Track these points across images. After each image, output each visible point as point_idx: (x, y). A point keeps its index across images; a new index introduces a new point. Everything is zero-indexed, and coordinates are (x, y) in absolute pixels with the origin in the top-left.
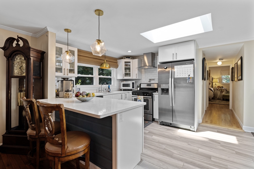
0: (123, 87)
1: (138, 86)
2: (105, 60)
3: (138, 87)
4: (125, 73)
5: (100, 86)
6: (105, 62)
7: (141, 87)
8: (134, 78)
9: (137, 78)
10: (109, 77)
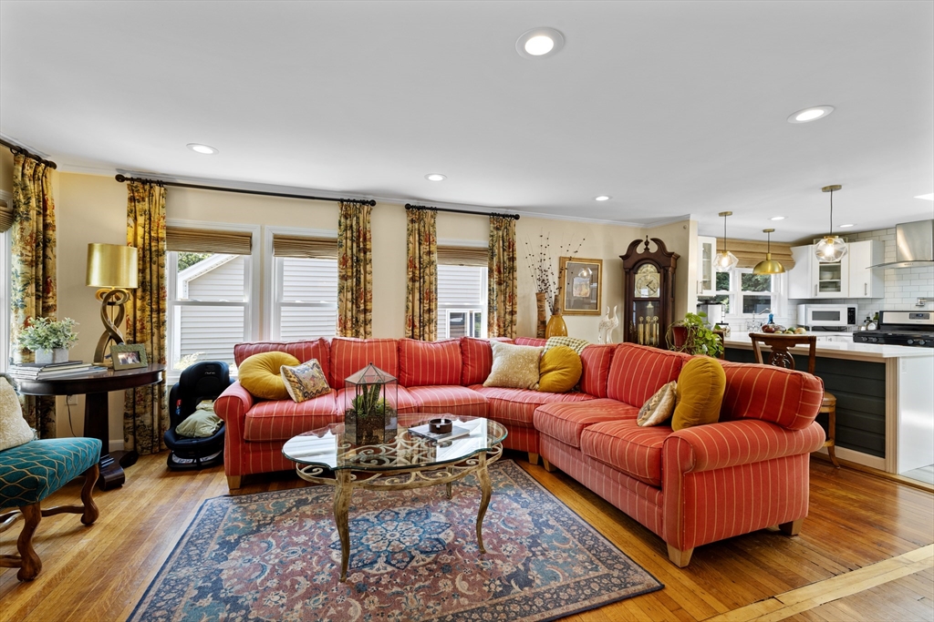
0: (813, 319)
1: (868, 318)
2: (769, 255)
3: (871, 321)
4: (820, 283)
5: (749, 316)
6: (769, 258)
7: (884, 322)
8: (852, 296)
9: (868, 296)
10: (765, 293)
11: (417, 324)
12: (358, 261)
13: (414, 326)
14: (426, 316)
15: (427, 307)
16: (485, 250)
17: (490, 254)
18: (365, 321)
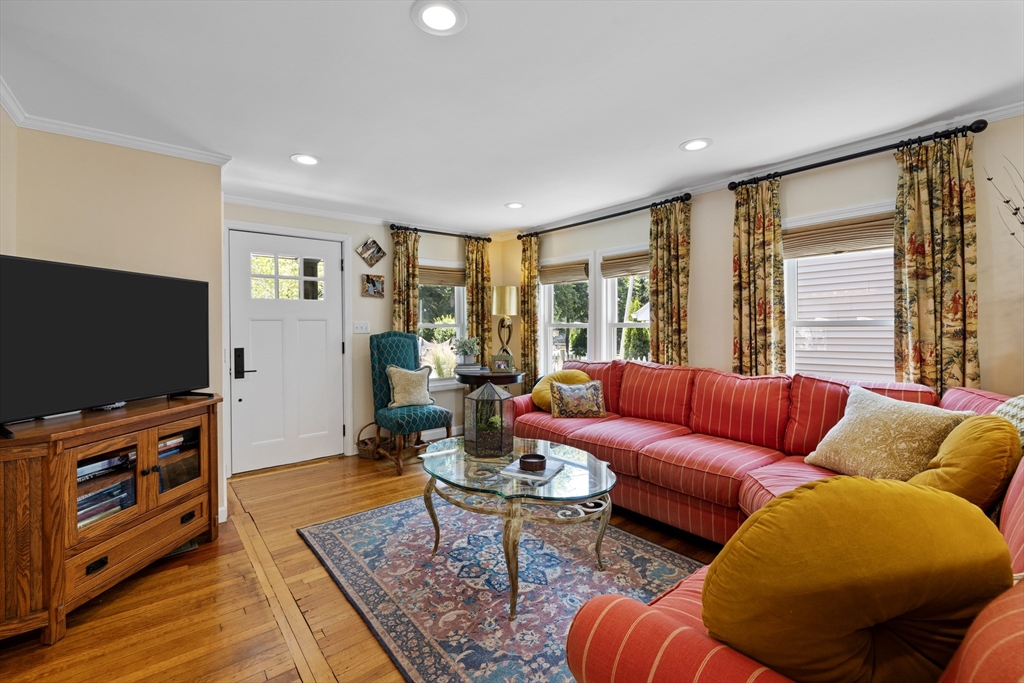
11: (746, 350)
12: (670, 270)
13: (741, 353)
14: (760, 339)
15: (760, 325)
16: (890, 216)
17: (896, 222)
18: (680, 344)
